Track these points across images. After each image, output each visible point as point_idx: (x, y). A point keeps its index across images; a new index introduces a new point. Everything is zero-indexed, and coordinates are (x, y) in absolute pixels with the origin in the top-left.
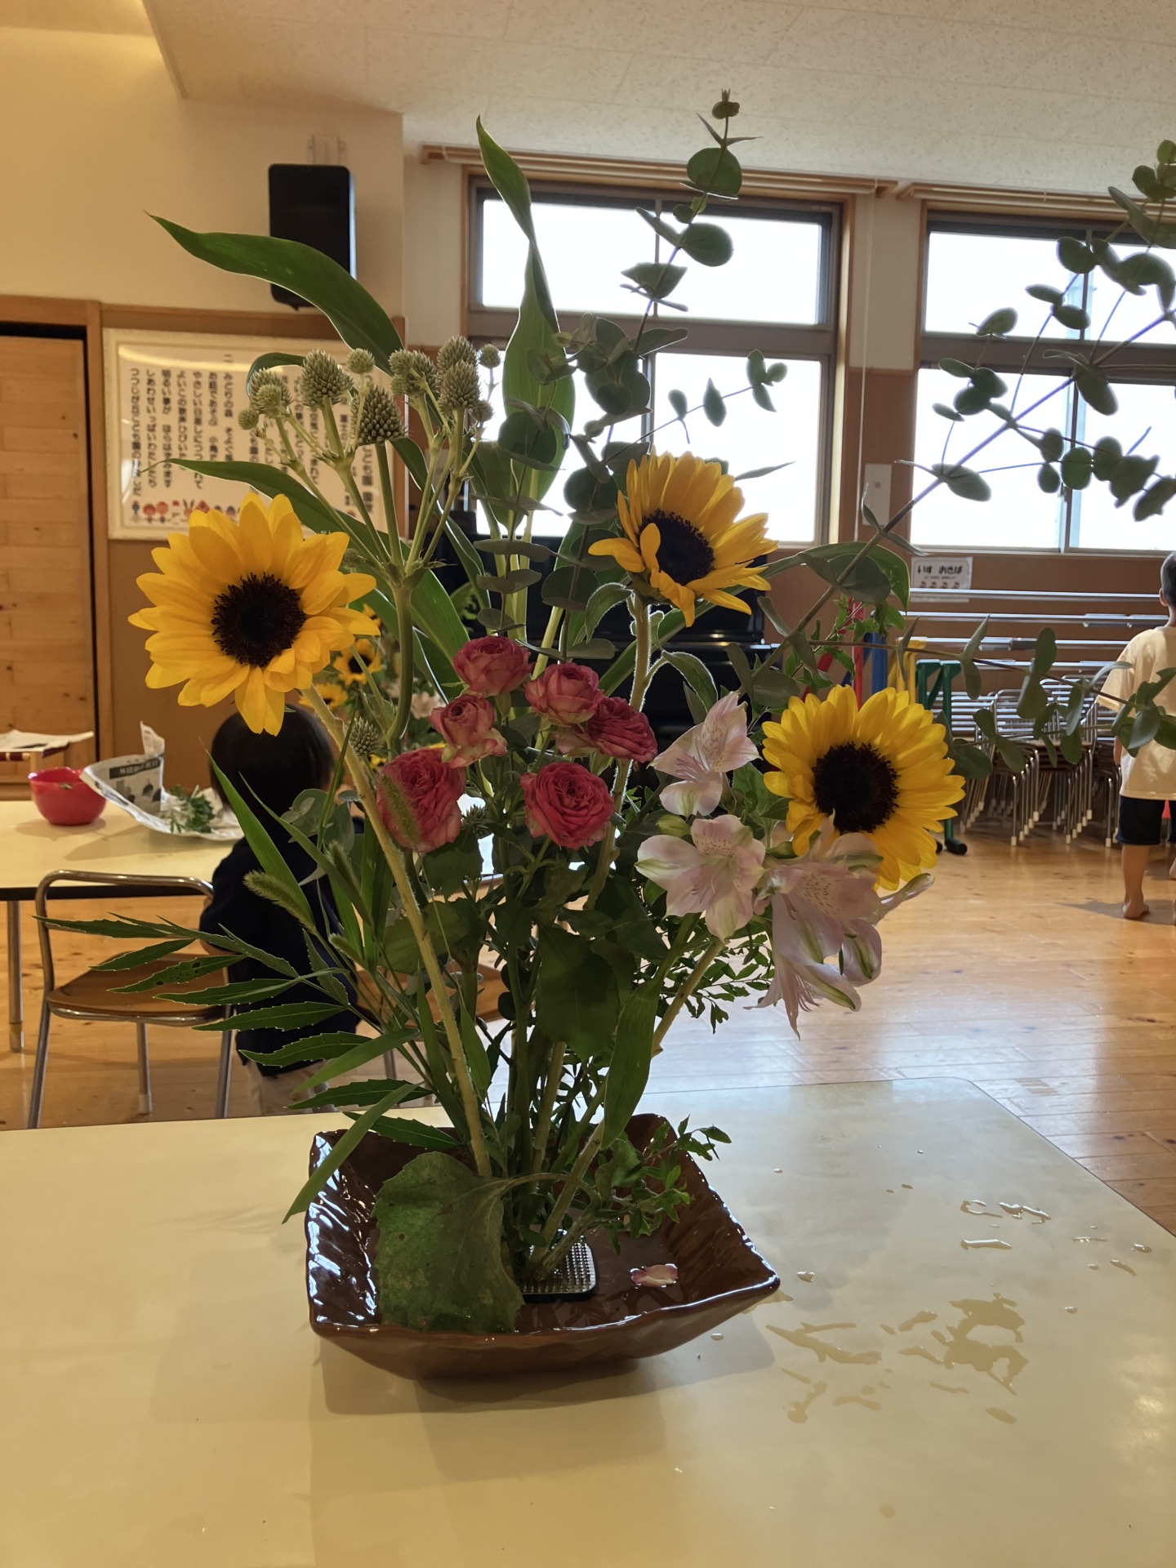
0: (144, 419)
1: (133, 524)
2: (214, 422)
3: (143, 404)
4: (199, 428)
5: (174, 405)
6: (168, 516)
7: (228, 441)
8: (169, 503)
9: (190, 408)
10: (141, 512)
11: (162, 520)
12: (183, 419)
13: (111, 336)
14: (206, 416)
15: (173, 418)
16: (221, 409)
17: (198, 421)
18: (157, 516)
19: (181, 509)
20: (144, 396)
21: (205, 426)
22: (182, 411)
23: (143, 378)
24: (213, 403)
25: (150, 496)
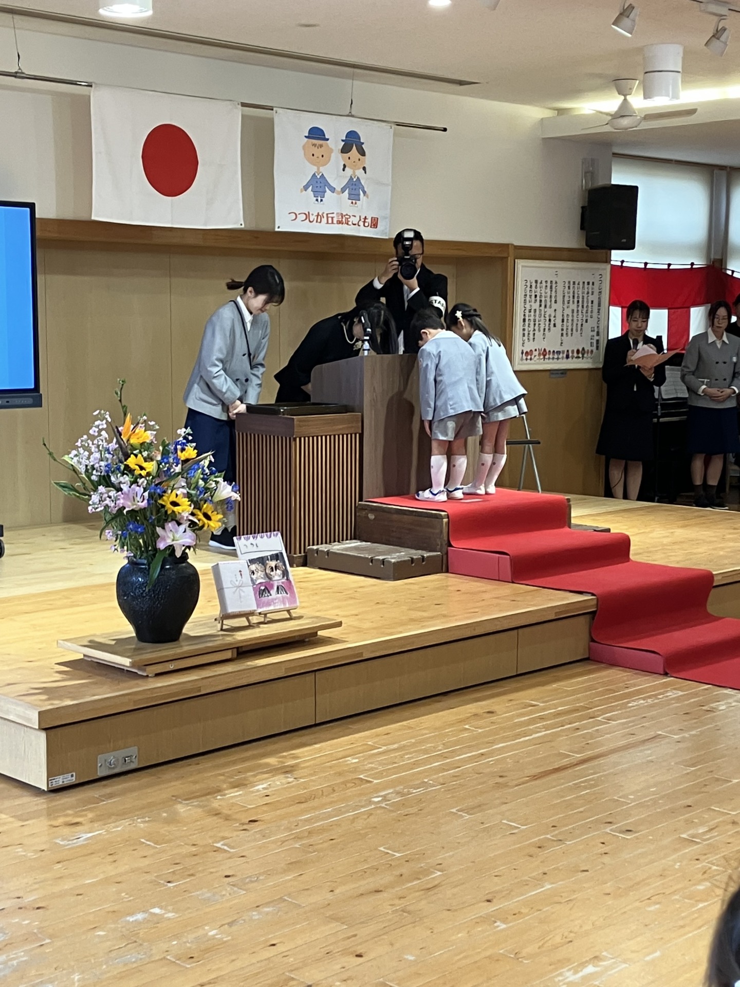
0: (528, 306)
1: (521, 362)
2: (550, 307)
3: (528, 298)
4: (546, 310)
5: (538, 298)
6: (533, 357)
7: (555, 317)
8: (534, 350)
9: (543, 299)
10: (524, 357)
11: (531, 359)
12: (540, 306)
13: (520, 264)
14: (548, 304)
15: (536, 306)
16: (553, 300)
17: (545, 306)
18: (529, 357)
19: (537, 353)
20: (528, 294)
21: (548, 309)
22: (541, 301)
23: (528, 284)
24: (551, 296)
25: (527, 349)
